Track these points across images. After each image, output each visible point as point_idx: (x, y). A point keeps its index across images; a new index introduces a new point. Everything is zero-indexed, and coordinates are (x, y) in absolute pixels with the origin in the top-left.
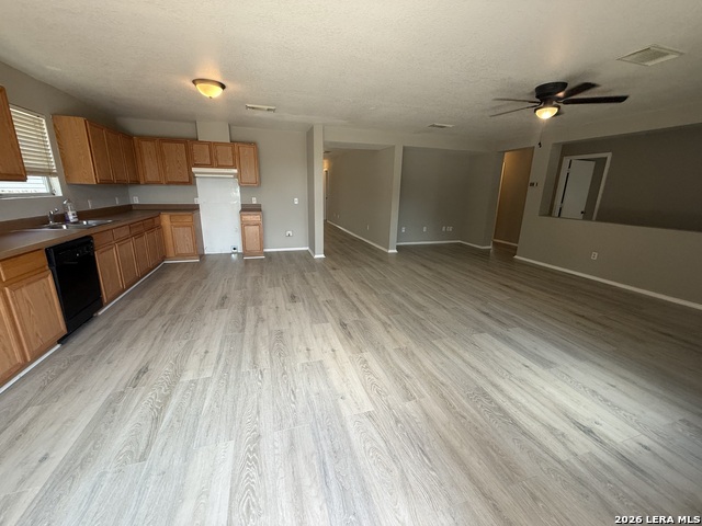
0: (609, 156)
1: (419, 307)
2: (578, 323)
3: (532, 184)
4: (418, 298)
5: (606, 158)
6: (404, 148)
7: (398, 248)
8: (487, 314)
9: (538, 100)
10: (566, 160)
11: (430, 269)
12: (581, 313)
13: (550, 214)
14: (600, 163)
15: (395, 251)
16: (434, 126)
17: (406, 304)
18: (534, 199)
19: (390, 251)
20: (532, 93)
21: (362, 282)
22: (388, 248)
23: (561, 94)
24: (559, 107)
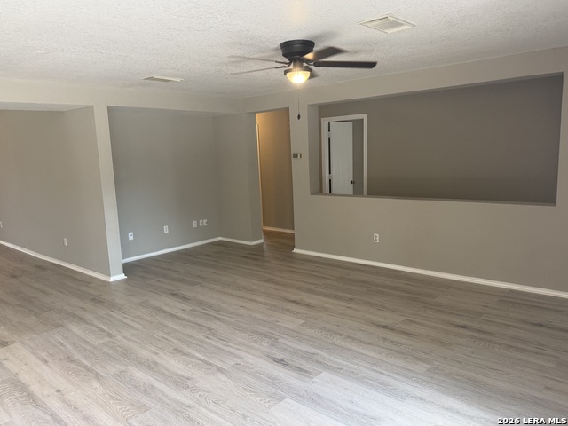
0: (364, 116)
1: (180, 382)
2: (384, 339)
3: (295, 156)
4: (174, 364)
5: (363, 120)
6: (110, 109)
7: (127, 268)
8: (280, 361)
9: (287, 61)
10: (325, 122)
11: (185, 299)
12: (383, 322)
13: (321, 192)
14: (358, 125)
15: (123, 276)
16: (152, 79)
17: (158, 385)
18: (301, 172)
19: (113, 279)
20: (276, 49)
21: (69, 359)
22: (109, 275)
23: (310, 56)
24: (310, 70)
